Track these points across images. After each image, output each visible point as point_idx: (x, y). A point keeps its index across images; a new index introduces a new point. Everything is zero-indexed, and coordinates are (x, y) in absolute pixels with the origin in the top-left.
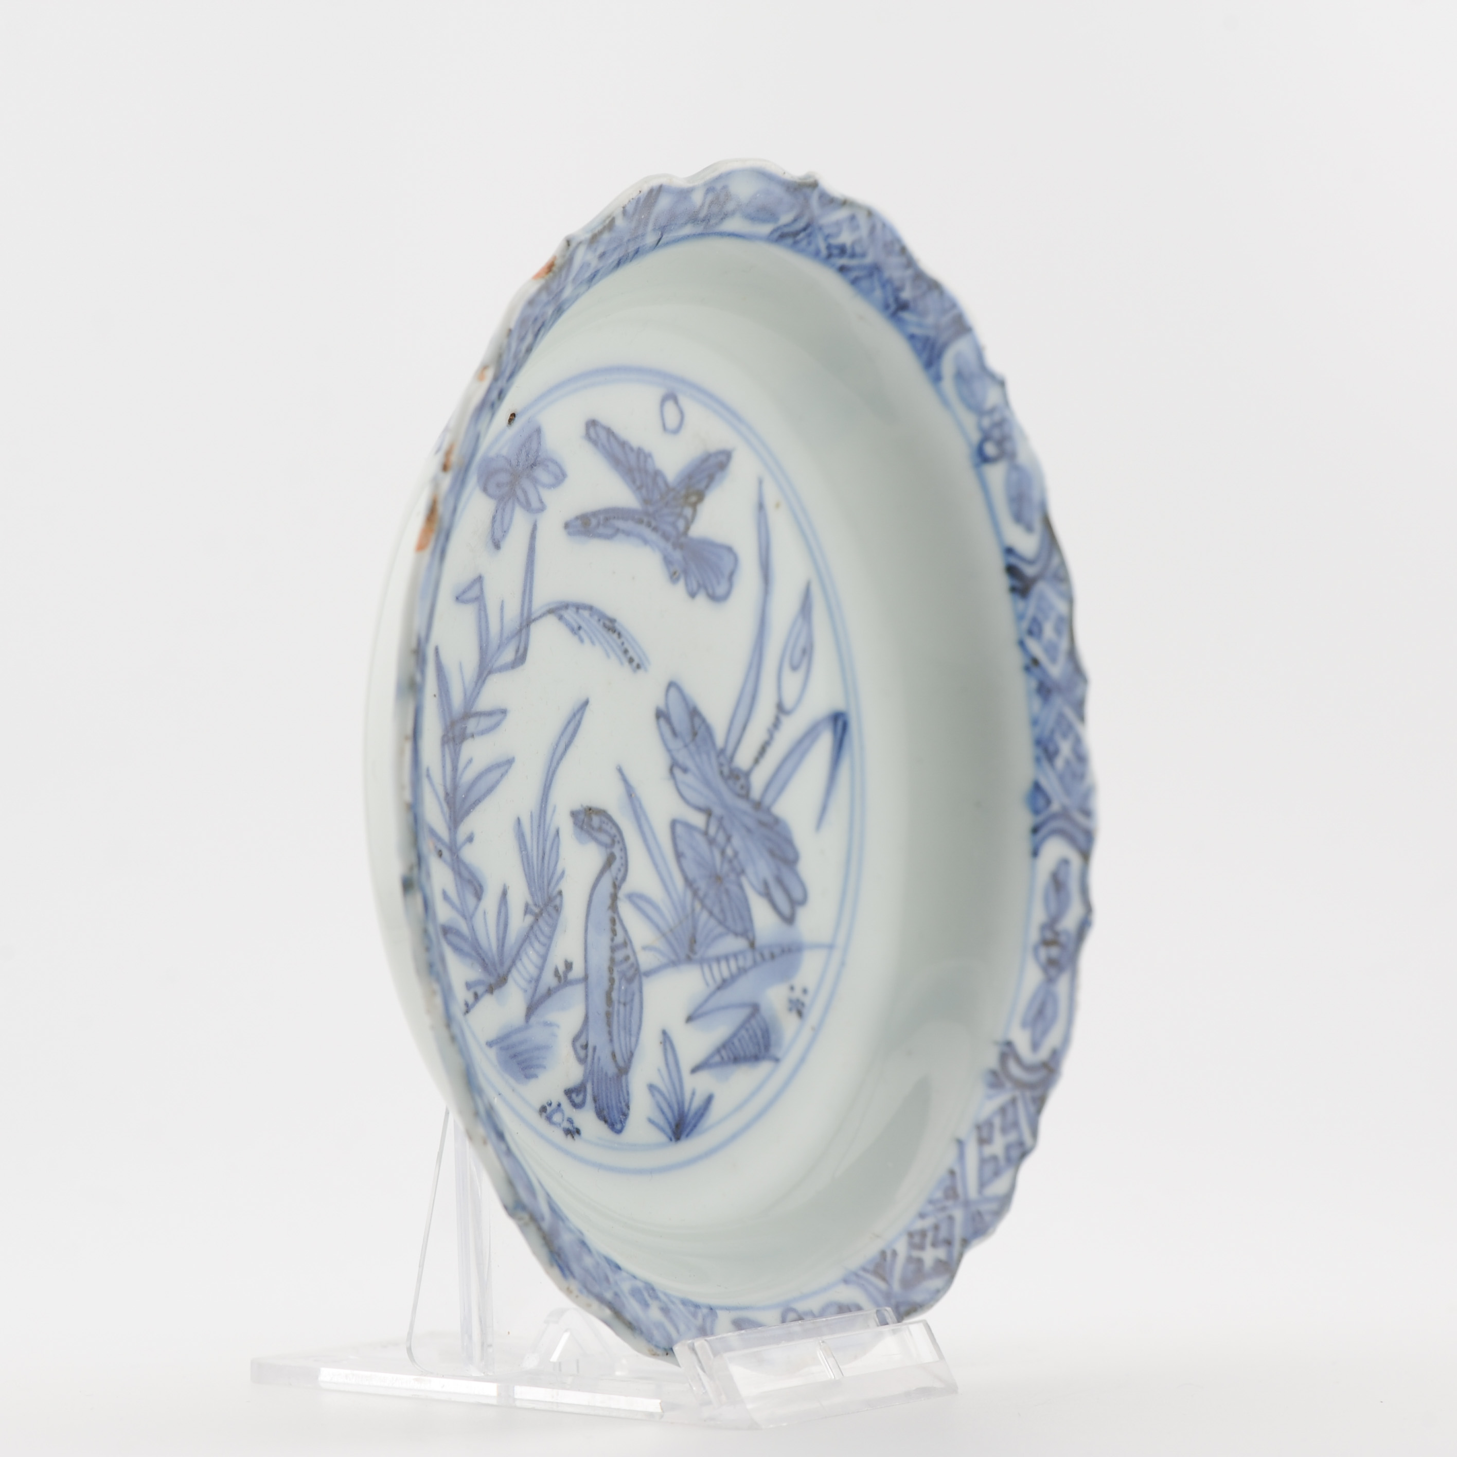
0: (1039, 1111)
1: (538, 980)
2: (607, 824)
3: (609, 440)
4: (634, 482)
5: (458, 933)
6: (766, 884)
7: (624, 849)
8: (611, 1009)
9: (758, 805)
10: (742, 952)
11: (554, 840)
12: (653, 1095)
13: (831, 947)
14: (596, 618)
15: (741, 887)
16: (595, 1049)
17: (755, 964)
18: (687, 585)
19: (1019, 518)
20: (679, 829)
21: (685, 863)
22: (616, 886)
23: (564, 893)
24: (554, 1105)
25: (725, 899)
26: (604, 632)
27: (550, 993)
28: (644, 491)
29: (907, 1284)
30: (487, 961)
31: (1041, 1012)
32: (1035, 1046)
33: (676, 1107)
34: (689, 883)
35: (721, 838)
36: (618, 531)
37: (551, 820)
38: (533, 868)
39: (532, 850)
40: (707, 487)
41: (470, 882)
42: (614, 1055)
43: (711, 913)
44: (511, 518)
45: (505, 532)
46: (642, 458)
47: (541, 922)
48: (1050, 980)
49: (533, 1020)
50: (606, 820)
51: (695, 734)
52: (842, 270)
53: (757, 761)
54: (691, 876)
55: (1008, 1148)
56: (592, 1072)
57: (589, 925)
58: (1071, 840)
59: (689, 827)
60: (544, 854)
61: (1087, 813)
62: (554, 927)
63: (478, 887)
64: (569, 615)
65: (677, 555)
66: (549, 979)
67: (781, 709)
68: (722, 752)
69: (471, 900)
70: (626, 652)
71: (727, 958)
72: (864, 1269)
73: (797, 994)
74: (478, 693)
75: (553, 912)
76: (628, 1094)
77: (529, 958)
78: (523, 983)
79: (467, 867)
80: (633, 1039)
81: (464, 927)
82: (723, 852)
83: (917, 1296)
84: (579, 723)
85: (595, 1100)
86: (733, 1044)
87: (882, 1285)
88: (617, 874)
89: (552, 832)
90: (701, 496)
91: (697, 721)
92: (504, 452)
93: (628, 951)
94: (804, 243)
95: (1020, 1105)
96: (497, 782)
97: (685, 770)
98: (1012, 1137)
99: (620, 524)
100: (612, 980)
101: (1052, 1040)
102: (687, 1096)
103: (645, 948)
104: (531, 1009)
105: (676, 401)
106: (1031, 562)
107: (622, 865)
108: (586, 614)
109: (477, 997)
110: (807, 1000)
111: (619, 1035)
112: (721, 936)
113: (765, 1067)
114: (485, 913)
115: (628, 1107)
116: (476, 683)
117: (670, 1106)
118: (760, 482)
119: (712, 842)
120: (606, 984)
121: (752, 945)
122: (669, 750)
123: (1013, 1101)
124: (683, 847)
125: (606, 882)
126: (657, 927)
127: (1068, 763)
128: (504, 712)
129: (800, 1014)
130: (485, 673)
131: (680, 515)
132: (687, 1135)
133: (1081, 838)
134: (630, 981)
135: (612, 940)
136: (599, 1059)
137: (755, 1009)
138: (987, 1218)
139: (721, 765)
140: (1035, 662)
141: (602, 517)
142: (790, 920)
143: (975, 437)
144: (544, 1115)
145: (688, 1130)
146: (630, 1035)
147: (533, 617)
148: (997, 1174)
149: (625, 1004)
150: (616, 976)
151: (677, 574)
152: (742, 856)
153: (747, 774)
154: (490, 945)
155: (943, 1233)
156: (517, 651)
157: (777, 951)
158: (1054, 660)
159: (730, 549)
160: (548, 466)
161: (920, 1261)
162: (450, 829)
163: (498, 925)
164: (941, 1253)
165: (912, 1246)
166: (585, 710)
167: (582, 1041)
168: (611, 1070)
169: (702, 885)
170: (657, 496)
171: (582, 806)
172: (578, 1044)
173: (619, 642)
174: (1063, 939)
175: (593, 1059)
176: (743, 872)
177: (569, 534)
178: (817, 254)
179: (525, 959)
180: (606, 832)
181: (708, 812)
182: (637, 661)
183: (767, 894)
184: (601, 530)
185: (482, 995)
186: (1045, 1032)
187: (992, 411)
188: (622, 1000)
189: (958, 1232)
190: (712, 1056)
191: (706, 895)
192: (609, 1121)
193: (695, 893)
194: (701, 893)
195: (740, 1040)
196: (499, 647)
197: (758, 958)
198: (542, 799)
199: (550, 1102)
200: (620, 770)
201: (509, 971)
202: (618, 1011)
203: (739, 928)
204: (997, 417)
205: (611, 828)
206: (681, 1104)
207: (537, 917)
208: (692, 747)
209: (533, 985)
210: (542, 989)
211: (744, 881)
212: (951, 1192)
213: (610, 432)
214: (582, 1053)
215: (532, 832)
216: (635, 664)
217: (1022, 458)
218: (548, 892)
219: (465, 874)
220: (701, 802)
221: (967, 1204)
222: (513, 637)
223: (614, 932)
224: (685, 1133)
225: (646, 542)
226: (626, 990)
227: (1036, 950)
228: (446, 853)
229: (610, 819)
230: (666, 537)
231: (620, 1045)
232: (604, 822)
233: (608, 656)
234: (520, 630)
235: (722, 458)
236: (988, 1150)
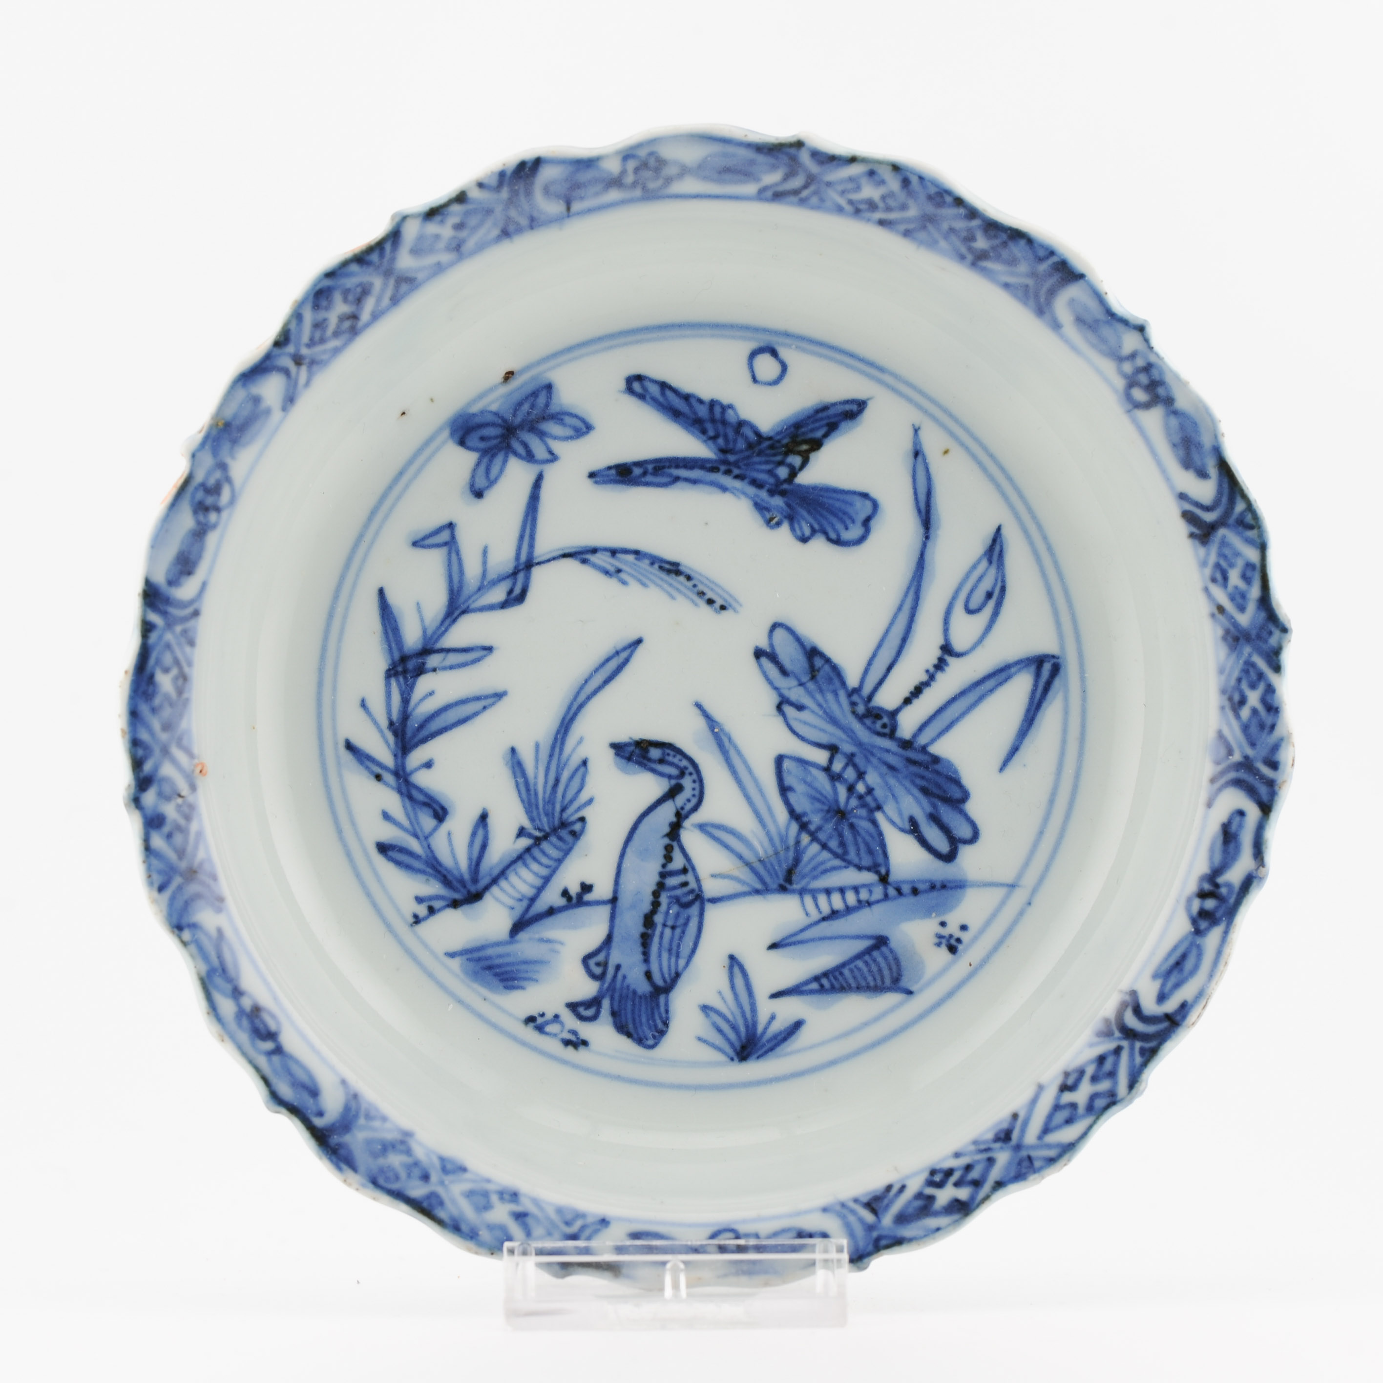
0: (1145, 1064)
1: (533, 900)
2: (674, 756)
3: (663, 394)
4: (704, 432)
5: (403, 850)
6: (913, 821)
7: (700, 780)
8: (650, 931)
9: (906, 744)
10: (869, 887)
11: (577, 770)
12: (707, 1016)
13: (1012, 886)
14: (647, 562)
15: (874, 823)
16: (618, 967)
17: (886, 897)
18: (793, 529)
19: (1187, 463)
20: (786, 764)
21: (792, 797)
22: (680, 817)
23: (588, 819)
24: (549, 1016)
25: (847, 833)
26: (663, 575)
27: (551, 912)
28: (721, 441)
29: (902, 1219)
30: (450, 877)
31: (1178, 964)
32: (1162, 998)
33: (742, 1029)
34: (794, 815)
35: (850, 774)
36: (677, 479)
37: (574, 750)
38: (536, 794)
39: (536, 778)
40: (826, 435)
41: (425, 804)
42: (648, 975)
43: (824, 846)
44: (501, 471)
45: (492, 483)
46: (717, 410)
47: (545, 845)
48: (1198, 932)
49: (522, 936)
50: (672, 753)
51: (813, 673)
52: (882, 223)
53: (907, 701)
54: (798, 809)
55: (1093, 1097)
56: (612, 988)
57: (628, 850)
58: (1251, 791)
59: (802, 762)
60: (557, 781)
61: (1274, 765)
62: (567, 852)
63: (440, 812)
64: (601, 559)
65: (778, 501)
66: (552, 897)
67: (947, 649)
68: (856, 691)
69: (427, 821)
70: (701, 594)
71: (842, 891)
72: (856, 1201)
73: (953, 929)
74: (446, 630)
75: (569, 838)
76: (667, 1011)
77: (520, 877)
78: (510, 902)
79: (420, 790)
80: (682, 962)
81: (415, 845)
82: (851, 789)
83: (907, 1231)
84: (627, 661)
85: (614, 1014)
86: (841, 974)
87: (869, 1217)
88: (685, 804)
89: (575, 761)
90: (817, 445)
91: (818, 662)
92: (494, 407)
93: (690, 877)
94: (814, 200)
95: (1125, 1056)
96: (476, 714)
97: (800, 708)
98: (1104, 1086)
99: (683, 473)
100: (656, 904)
101: (1186, 993)
102: (762, 1018)
103: (713, 876)
104: (518, 927)
105: (774, 353)
106: (1207, 509)
107: (694, 796)
108: (631, 558)
109: (432, 911)
110: (965, 936)
111: (660, 955)
112: (834, 869)
113: (890, 999)
114: (449, 834)
115: (666, 1024)
116: (443, 622)
117: (734, 1027)
118: (916, 431)
119: (835, 778)
120: (646, 907)
121: (884, 879)
122: (776, 689)
123: (1118, 1051)
124: (789, 781)
125: (667, 813)
126: (740, 857)
127: (1255, 711)
128: (489, 649)
129: (952, 949)
130: (457, 613)
131: (781, 463)
132: (758, 1057)
133: (1263, 790)
134: (687, 905)
135: (664, 866)
136: (624, 977)
137: (881, 942)
138: (1037, 1164)
139: (853, 704)
140: (1221, 609)
141: (650, 467)
142: (949, 857)
143: (1120, 383)
144: (531, 1025)
145: (760, 1052)
146: (678, 956)
147: (536, 561)
148: (1069, 1121)
149: (673, 928)
150: (664, 899)
151: (776, 520)
152: (879, 793)
153: (894, 714)
154: (456, 863)
155: (974, 1174)
156: (510, 592)
157: (921, 887)
158: (1242, 609)
159: (865, 496)
160: (562, 420)
161: (931, 1199)
162: (395, 756)
163: (471, 844)
164: (963, 1194)
165: (931, 1183)
166: (636, 648)
167: (601, 957)
168: (643, 987)
169: (816, 820)
170: (741, 445)
171: (631, 738)
172: (592, 962)
173: (690, 584)
174: (1224, 891)
175: (615, 977)
176: (879, 808)
177: (596, 482)
178: (840, 210)
179: (513, 878)
180: (672, 764)
181: (833, 749)
182: (719, 602)
183: (914, 829)
184: (649, 478)
185: (439, 910)
186: (1177, 985)
187: (1133, 356)
188: (670, 923)
189: (995, 1174)
190: (807, 982)
191: (819, 828)
192: (635, 1036)
193: (804, 827)
194: (812, 827)
195: (851, 971)
196: (479, 589)
197: (892, 892)
198: (558, 732)
199: (541, 1013)
200: (699, 706)
201: (487, 888)
202: (662, 934)
203: (866, 861)
204: (1140, 362)
205: (680, 760)
206: (752, 1027)
207: (538, 841)
208: (811, 685)
209: (525, 903)
210: (541, 906)
211: (879, 816)
212: (1004, 1136)
213: (664, 386)
214: (598, 971)
215: (537, 760)
216: (717, 605)
217: (1181, 403)
218: (561, 818)
219: (420, 797)
220: (824, 739)
221: (1018, 1147)
222: (501, 579)
223: (668, 858)
224: (756, 1055)
225: (724, 489)
226: (677, 916)
227: (1189, 901)
228: (389, 778)
229: (679, 752)
230: (757, 484)
231: (660, 965)
232: (668, 755)
233: (673, 597)
234: (515, 574)
235: (855, 408)
236: (1068, 1097)
